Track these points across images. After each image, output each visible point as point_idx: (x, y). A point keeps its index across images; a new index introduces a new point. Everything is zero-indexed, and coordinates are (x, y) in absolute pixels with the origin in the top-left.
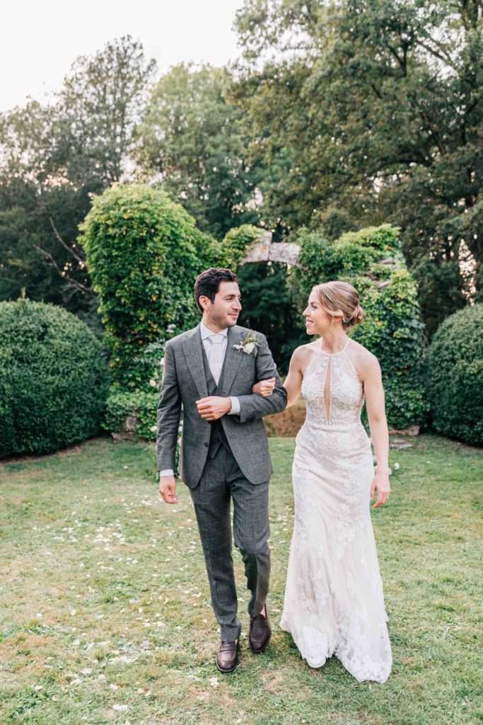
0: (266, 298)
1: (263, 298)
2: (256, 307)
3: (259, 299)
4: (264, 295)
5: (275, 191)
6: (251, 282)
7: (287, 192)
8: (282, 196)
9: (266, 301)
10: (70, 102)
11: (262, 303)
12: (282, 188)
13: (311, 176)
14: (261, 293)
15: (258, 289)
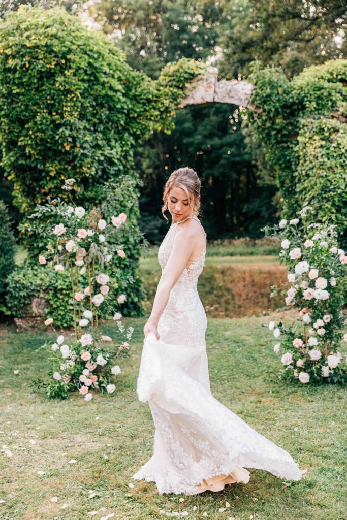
2: (217, 165)
3: (219, 157)
5: (231, 38)
6: (212, 139)
7: (244, 40)
8: (238, 43)
11: (223, 161)
12: (238, 34)
13: (270, 22)
14: (222, 151)
15: (219, 146)
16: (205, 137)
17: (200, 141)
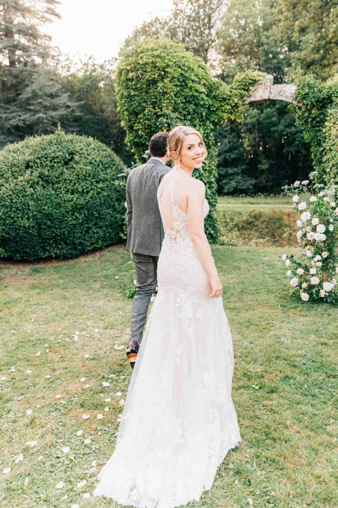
0: (300, 139)
1: (298, 139)
2: (293, 145)
3: (294, 140)
4: (298, 137)
5: (299, 59)
6: (290, 128)
7: (308, 60)
8: (304, 62)
9: (299, 141)
10: (176, 15)
11: (296, 143)
12: (305, 57)
13: (327, 47)
14: (296, 136)
15: (295, 133)
16: (286, 126)
17: (282, 129)
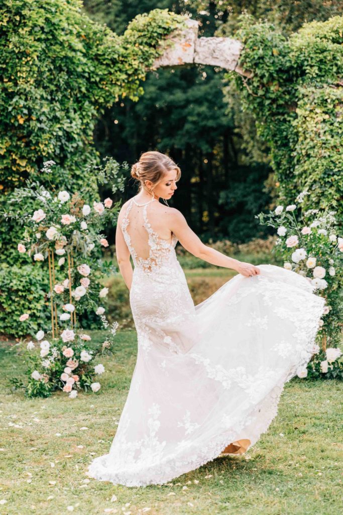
0: (195, 118)
1: (190, 118)
2: (180, 132)
3: (183, 120)
4: (190, 114)
6: (172, 94)
9: (194, 123)
11: (188, 126)
14: (186, 110)
15: (182, 103)
16: (161, 89)
17: (154, 95)
